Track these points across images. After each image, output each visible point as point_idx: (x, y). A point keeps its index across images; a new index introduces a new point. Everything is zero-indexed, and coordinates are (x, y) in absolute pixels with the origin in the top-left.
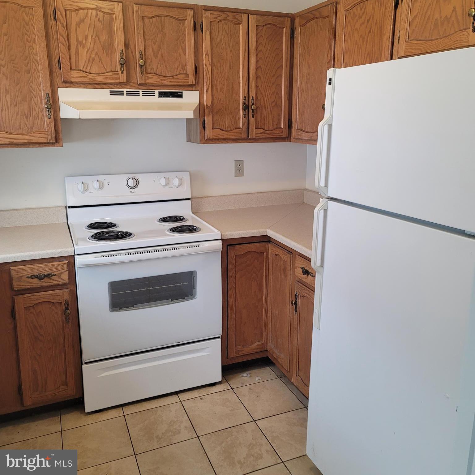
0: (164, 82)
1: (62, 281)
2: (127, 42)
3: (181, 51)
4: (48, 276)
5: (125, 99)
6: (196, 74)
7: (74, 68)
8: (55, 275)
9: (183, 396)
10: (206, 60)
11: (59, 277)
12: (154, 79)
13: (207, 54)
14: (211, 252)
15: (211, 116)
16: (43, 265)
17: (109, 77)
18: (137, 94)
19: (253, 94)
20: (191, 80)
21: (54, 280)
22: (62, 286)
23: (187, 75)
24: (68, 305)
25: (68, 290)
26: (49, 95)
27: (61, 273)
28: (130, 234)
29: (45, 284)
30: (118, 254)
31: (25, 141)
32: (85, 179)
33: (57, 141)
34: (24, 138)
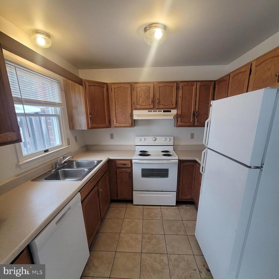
0: (165, 107)
1: (129, 166)
2: (154, 95)
3: (171, 97)
4: (125, 164)
5: (152, 113)
6: (176, 104)
7: (138, 104)
9: (162, 207)
10: (180, 99)
12: (162, 106)
13: (180, 97)
14: (174, 163)
15: (180, 118)
17: (148, 107)
18: (156, 111)
19: (197, 110)
20: (174, 106)
21: (127, 166)
23: (173, 104)
24: (130, 173)
25: (130, 169)
26: (131, 113)
27: (128, 164)
28: (150, 155)
29: (124, 167)
30: (145, 160)
31: (124, 126)
32: (141, 137)
33: (132, 126)
34: (124, 125)
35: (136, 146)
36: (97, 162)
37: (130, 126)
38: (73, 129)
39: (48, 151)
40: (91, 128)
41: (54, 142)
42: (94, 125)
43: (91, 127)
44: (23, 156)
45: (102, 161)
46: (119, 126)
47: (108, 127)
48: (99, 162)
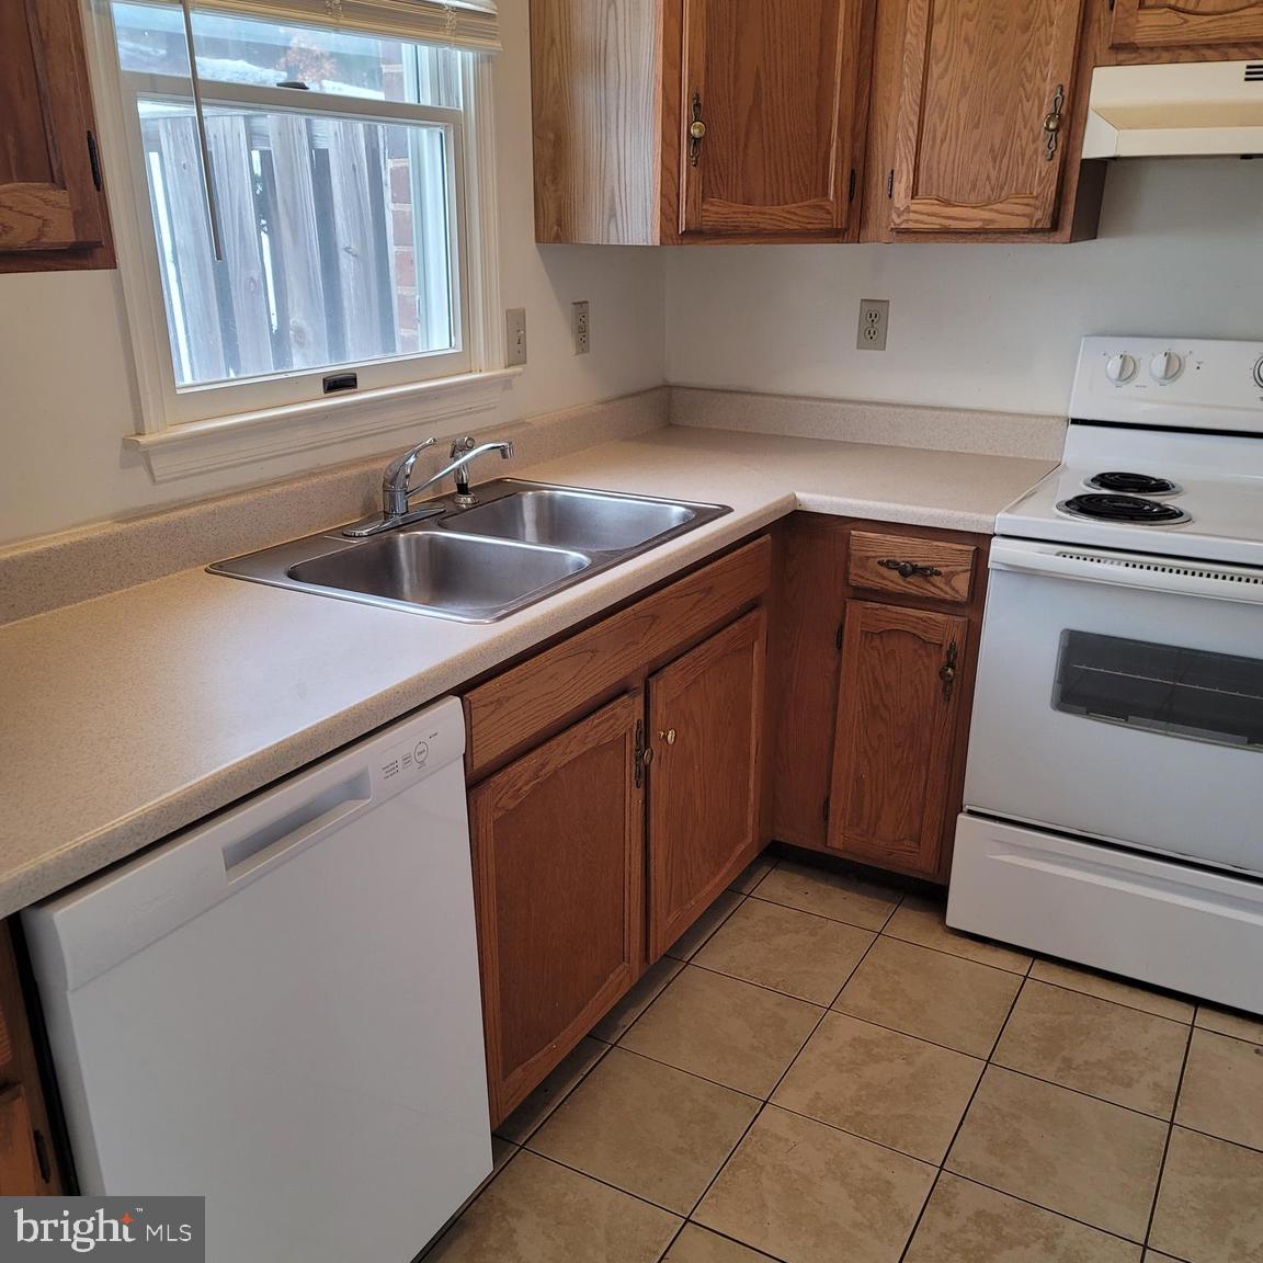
1: (953, 593)
4: (925, 573)
8: (939, 574)
11: (948, 583)
16: (917, 541)
21: (934, 585)
22: (950, 606)
24: (955, 656)
25: (961, 620)
26: (1062, 90)
27: (953, 574)
29: (913, 590)
30: (1106, 559)
31: (977, 225)
32: (1134, 347)
33: (1055, 226)
34: (976, 217)
35: (1075, 421)
36: (685, 516)
37: (1031, 231)
38: (557, 239)
39: (355, 386)
40: (694, 234)
41: (419, 333)
42: (718, 211)
43: (692, 227)
44: (179, 392)
45: (726, 510)
46: (936, 223)
47: (835, 235)
48: (700, 516)
